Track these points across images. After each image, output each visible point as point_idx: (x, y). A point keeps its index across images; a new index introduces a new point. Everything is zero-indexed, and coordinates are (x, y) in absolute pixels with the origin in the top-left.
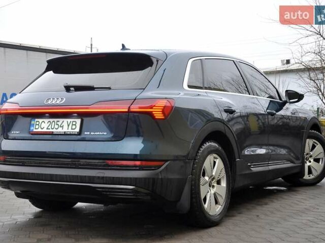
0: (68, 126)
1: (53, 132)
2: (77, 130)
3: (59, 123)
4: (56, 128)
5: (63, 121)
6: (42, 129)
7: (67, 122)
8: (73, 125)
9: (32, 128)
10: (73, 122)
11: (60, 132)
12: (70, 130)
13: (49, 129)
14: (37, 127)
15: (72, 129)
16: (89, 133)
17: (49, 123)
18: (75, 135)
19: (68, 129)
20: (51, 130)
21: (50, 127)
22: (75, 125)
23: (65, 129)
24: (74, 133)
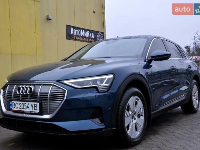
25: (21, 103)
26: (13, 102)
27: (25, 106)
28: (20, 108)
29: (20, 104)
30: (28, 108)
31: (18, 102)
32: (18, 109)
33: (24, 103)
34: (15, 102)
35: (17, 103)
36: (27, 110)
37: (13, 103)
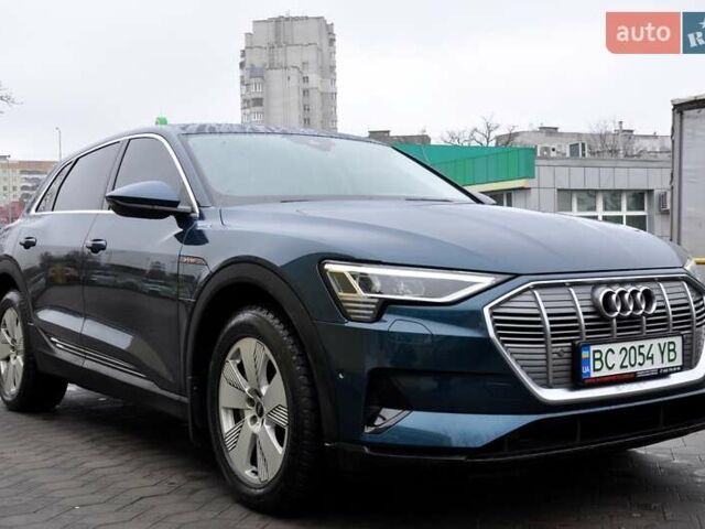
25: (628, 345)
26: (593, 348)
27: (641, 354)
28: (622, 367)
29: (624, 352)
30: (648, 358)
31: (617, 347)
32: (617, 371)
33: (636, 344)
34: (604, 348)
35: (610, 350)
36: (648, 366)
37: (595, 352)
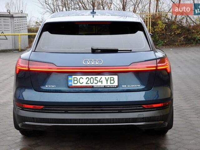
0: (107, 81)
1: (93, 86)
2: (116, 84)
3: (98, 79)
4: (95, 83)
5: (101, 78)
6: (81, 84)
7: (105, 78)
8: (111, 80)
9: (70, 83)
10: (111, 78)
11: (100, 86)
12: (109, 84)
13: (89, 84)
14: (76, 82)
15: (111, 83)
16: (125, 86)
17: (88, 79)
18: (114, 87)
19: (107, 83)
20: (90, 85)
21: (89, 82)
22: (113, 80)
23: (104, 84)
24: (113, 86)
